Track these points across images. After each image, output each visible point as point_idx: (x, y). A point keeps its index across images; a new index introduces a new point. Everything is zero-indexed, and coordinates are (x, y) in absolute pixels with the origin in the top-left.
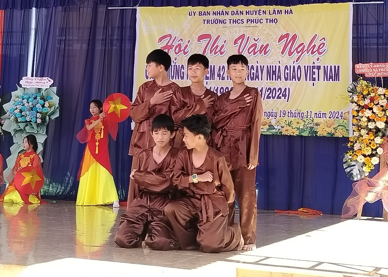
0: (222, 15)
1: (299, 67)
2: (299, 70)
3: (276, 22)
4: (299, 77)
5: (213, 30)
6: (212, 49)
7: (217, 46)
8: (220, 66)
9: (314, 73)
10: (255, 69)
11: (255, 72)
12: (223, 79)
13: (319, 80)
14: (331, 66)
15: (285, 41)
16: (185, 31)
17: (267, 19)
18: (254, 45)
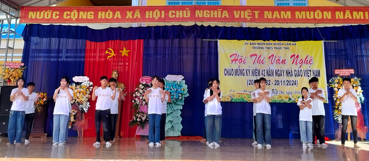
0: (262, 45)
1: (301, 70)
2: (301, 72)
3: (288, 49)
4: (301, 75)
5: (257, 52)
6: (258, 62)
7: (260, 60)
8: (262, 70)
9: (308, 73)
10: (280, 71)
11: (280, 72)
12: (264, 75)
14: (316, 70)
15: (294, 58)
16: (244, 52)
17: (284, 48)
18: (279, 60)
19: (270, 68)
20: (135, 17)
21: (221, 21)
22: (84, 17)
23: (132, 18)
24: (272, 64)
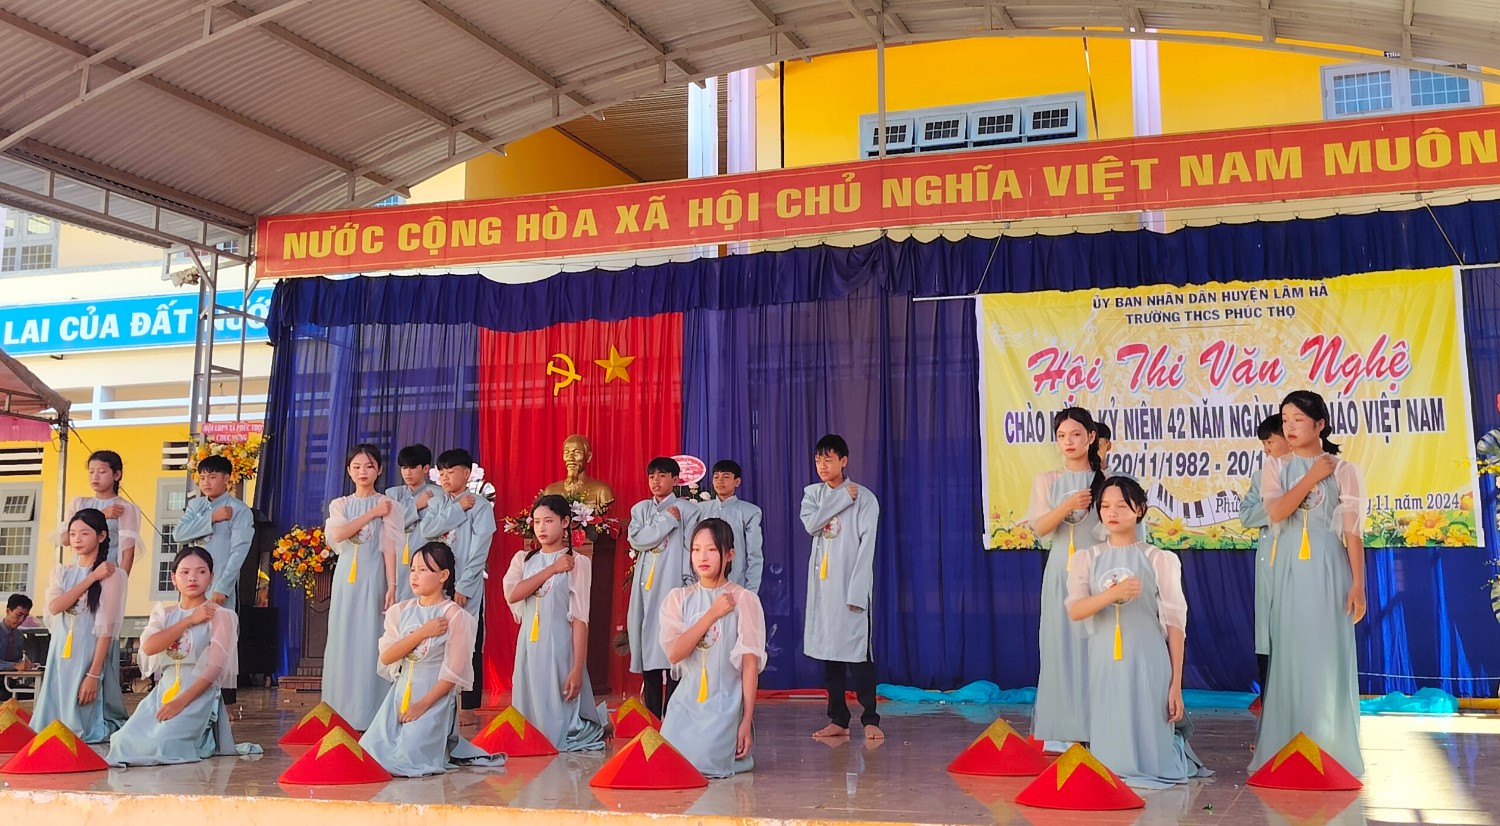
0: (1169, 304)
1: (1352, 405)
2: (1352, 410)
3: (1291, 312)
4: (1353, 425)
5: (1151, 336)
6: (1152, 376)
7: (1163, 369)
8: (1172, 410)
9: (1386, 416)
10: (1253, 412)
11: (1252, 418)
12: (1182, 435)
13: (1398, 430)
14: (1423, 400)
15: (1316, 352)
16: (1088, 340)
17: (1271, 309)
18: (1248, 363)
19: (1205, 403)
20: (648, 227)
21: (988, 218)
22: (469, 242)
23: (638, 230)
24: (1215, 382)
